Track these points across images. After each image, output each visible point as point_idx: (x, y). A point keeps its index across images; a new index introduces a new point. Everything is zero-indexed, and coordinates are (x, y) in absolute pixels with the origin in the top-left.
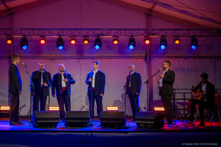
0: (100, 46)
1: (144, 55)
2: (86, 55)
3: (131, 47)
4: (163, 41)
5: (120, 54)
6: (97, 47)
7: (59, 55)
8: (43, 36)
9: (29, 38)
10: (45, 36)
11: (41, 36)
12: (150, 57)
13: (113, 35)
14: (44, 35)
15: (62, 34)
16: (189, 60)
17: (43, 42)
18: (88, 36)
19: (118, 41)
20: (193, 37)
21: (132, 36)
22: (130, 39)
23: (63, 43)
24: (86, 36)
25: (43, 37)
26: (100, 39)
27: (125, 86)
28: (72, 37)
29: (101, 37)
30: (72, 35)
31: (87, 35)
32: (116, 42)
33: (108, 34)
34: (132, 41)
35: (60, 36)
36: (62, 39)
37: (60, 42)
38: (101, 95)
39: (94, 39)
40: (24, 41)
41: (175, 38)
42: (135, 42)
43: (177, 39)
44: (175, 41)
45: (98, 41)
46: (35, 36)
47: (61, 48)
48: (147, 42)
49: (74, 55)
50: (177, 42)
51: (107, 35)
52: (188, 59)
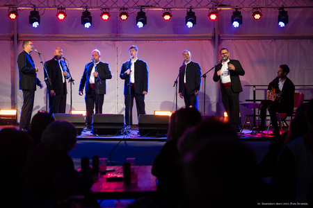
0: (144, 23)
1: (211, 34)
2: (124, 35)
3: (190, 24)
4: (237, 16)
5: (174, 33)
6: (140, 25)
7: (85, 36)
8: (62, 8)
9: (40, 11)
10: (64, 8)
11: (58, 9)
12: (219, 37)
13: (163, 6)
14: (63, 6)
15: (89, 5)
16: (279, 42)
17: (61, 17)
18: (127, 9)
19: (171, 16)
20: (282, 8)
21: (191, 8)
22: (188, 13)
23: (90, 18)
24: (124, 9)
25: (61, 10)
26: (145, 13)
27: (176, 82)
28: (104, 10)
29: (146, 9)
30: (104, 6)
31: (126, 6)
32: (167, 17)
33: (157, 5)
34: (191, 16)
35: (86, 7)
36: (89, 13)
37: (86, 17)
38: (144, 92)
39: (136, 13)
40: (34, 16)
41: (255, 10)
42: (195, 17)
43: (258, 13)
44: (254, 15)
45: (141, 17)
46: (50, 7)
47: (87, 25)
48: (213, 17)
49: (107, 35)
50: (257, 17)
51: (155, 7)
52: (277, 41)
